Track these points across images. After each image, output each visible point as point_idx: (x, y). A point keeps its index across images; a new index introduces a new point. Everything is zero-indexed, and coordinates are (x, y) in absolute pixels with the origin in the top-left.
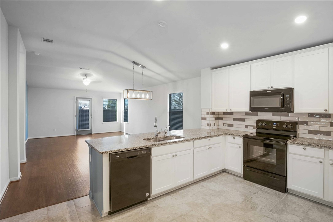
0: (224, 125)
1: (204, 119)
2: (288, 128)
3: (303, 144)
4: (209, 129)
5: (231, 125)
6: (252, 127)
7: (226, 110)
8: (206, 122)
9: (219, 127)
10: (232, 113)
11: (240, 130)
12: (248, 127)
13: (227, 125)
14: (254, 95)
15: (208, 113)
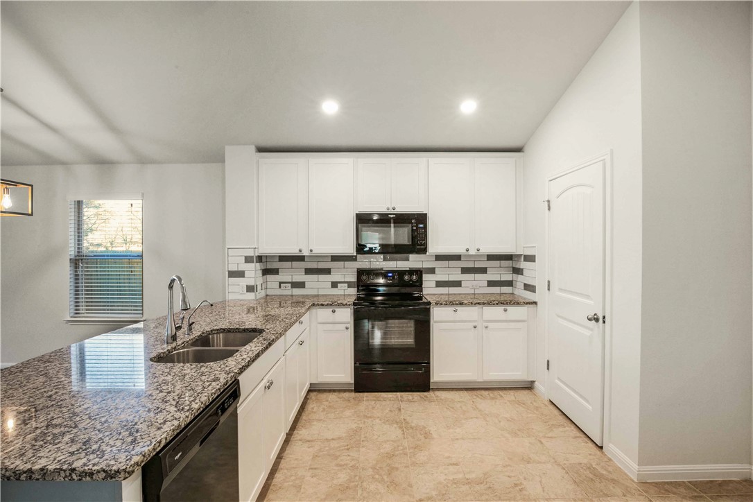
0: (282, 285)
1: (240, 274)
2: (411, 280)
3: (453, 304)
4: (254, 298)
5: (301, 285)
6: (347, 285)
7: (298, 252)
8: (243, 282)
9: (270, 292)
10: (301, 258)
11: (322, 292)
12: (339, 285)
13: (290, 285)
14: (363, 220)
15: (248, 260)
